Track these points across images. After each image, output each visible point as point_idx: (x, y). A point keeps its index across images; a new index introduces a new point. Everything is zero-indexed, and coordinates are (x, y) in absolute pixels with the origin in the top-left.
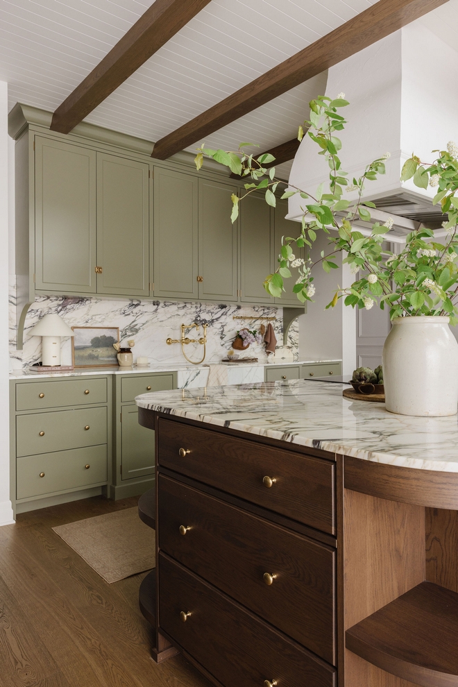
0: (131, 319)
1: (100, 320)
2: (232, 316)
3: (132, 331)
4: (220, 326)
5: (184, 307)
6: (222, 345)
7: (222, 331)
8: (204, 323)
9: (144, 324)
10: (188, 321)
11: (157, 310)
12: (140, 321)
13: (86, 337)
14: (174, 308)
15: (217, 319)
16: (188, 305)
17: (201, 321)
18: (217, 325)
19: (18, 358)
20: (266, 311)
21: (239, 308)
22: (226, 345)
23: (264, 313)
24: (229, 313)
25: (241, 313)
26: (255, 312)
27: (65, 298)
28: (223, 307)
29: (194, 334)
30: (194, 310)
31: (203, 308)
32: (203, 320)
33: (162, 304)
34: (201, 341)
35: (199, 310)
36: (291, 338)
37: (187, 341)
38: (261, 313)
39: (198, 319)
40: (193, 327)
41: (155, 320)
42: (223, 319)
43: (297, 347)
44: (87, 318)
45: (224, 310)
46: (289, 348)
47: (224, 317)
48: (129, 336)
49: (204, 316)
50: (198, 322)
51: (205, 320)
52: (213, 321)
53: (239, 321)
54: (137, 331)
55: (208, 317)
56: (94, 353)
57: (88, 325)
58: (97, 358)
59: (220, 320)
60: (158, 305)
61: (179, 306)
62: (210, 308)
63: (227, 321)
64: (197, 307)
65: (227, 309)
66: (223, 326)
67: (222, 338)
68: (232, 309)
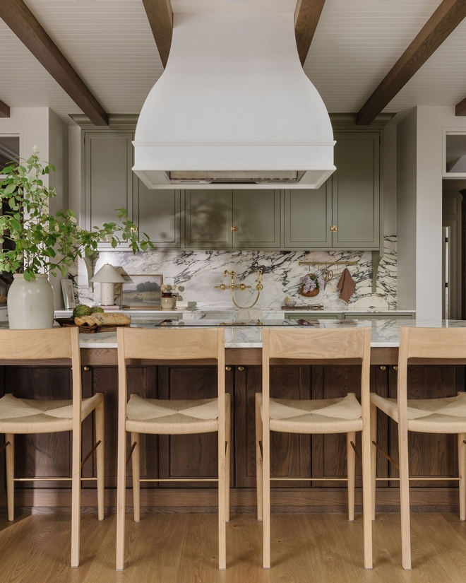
0: (184, 267)
1: (155, 269)
2: (298, 262)
3: (184, 278)
4: (282, 271)
5: (238, 255)
6: (285, 292)
7: (285, 278)
8: (264, 270)
9: (196, 272)
10: (244, 267)
11: (210, 258)
12: (193, 268)
14: (229, 255)
15: (279, 265)
16: (244, 253)
17: (259, 268)
18: (279, 271)
19: (90, 299)
20: (345, 255)
21: (307, 253)
22: (290, 291)
23: (342, 257)
24: (294, 258)
25: (310, 258)
26: (329, 257)
28: (285, 253)
29: (251, 279)
30: (250, 256)
31: (261, 254)
32: (261, 267)
33: (215, 253)
34: (260, 287)
35: (256, 256)
36: (384, 285)
37: (243, 287)
38: (339, 257)
39: (256, 265)
40: (250, 273)
41: (208, 267)
42: (286, 265)
43: (394, 295)
44: (144, 267)
45: (287, 256)
46: (381, 295)
47: (287, 263)
48: (182, 282)
49: (262, 263)
50: (253, 269)
51: (263, 266)
52: (273, 267)
53: (306, 266)
54: (189, 278)
55: (267, 264)
56: (139, 296)
57: (145, 273)
59: (283, 266)
60: (211, 253)
61: (234, 254)
62: (269, 254)
63: (291, 267)
64: (253, 254)
65: (292, 254)
66: (286, 272)
67: (284, 284)
68: (298, 255)
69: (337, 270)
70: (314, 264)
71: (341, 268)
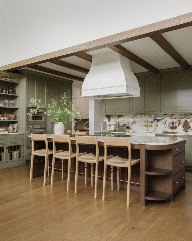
0: (134, 119)
1: (126, 120)
2: (169, 118)
3: (134, 123)
4: (164, 121)
5: (150, 116)
6: (165, 127)
7: (165, 123)
8: (158, 120)
9: (138, 121)
10: (151, 120)
11: (141, 117)
13: (121, 124)
14: (147, 116)
15: (163, 119)
16: (152, 115)
18: (163, 121)
20: (187, 115)
21: (173, 114)
22: (167, 127)
24: (168, 116)
25: (174, 116)
26: (181, 116)
27: (119, 115)
28: (165, 115)
29: (154, 123)
30: (154, 116)
33: (143, 115)
34: (157, 126)
35: (156, 116)
37: (151, 126)
38: (185, 116)
40: (154, 121)
41: (141, 120)
44: (123, 119)
45: (166, 116)
47: (166, 118)
49: (158, 118)
50: (155, 120)
51: (158, 119)
52: (161, 119)
53: (173, 119)
54: (136, 123)
55: (159, 118)
57: (124, 121)
58: (123, 129)
59: (164, 119)
62: (160, 115)
63: (167, 119)
64: (155, 115)
65: (167, 115)
66: (165, 121)
67: (165, 125)
68: (170, 115)
69: (183, 120)
70: (175, 118)
71: (184, 120)
